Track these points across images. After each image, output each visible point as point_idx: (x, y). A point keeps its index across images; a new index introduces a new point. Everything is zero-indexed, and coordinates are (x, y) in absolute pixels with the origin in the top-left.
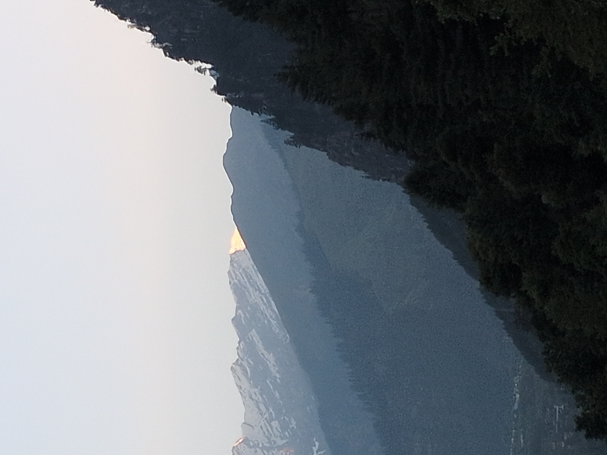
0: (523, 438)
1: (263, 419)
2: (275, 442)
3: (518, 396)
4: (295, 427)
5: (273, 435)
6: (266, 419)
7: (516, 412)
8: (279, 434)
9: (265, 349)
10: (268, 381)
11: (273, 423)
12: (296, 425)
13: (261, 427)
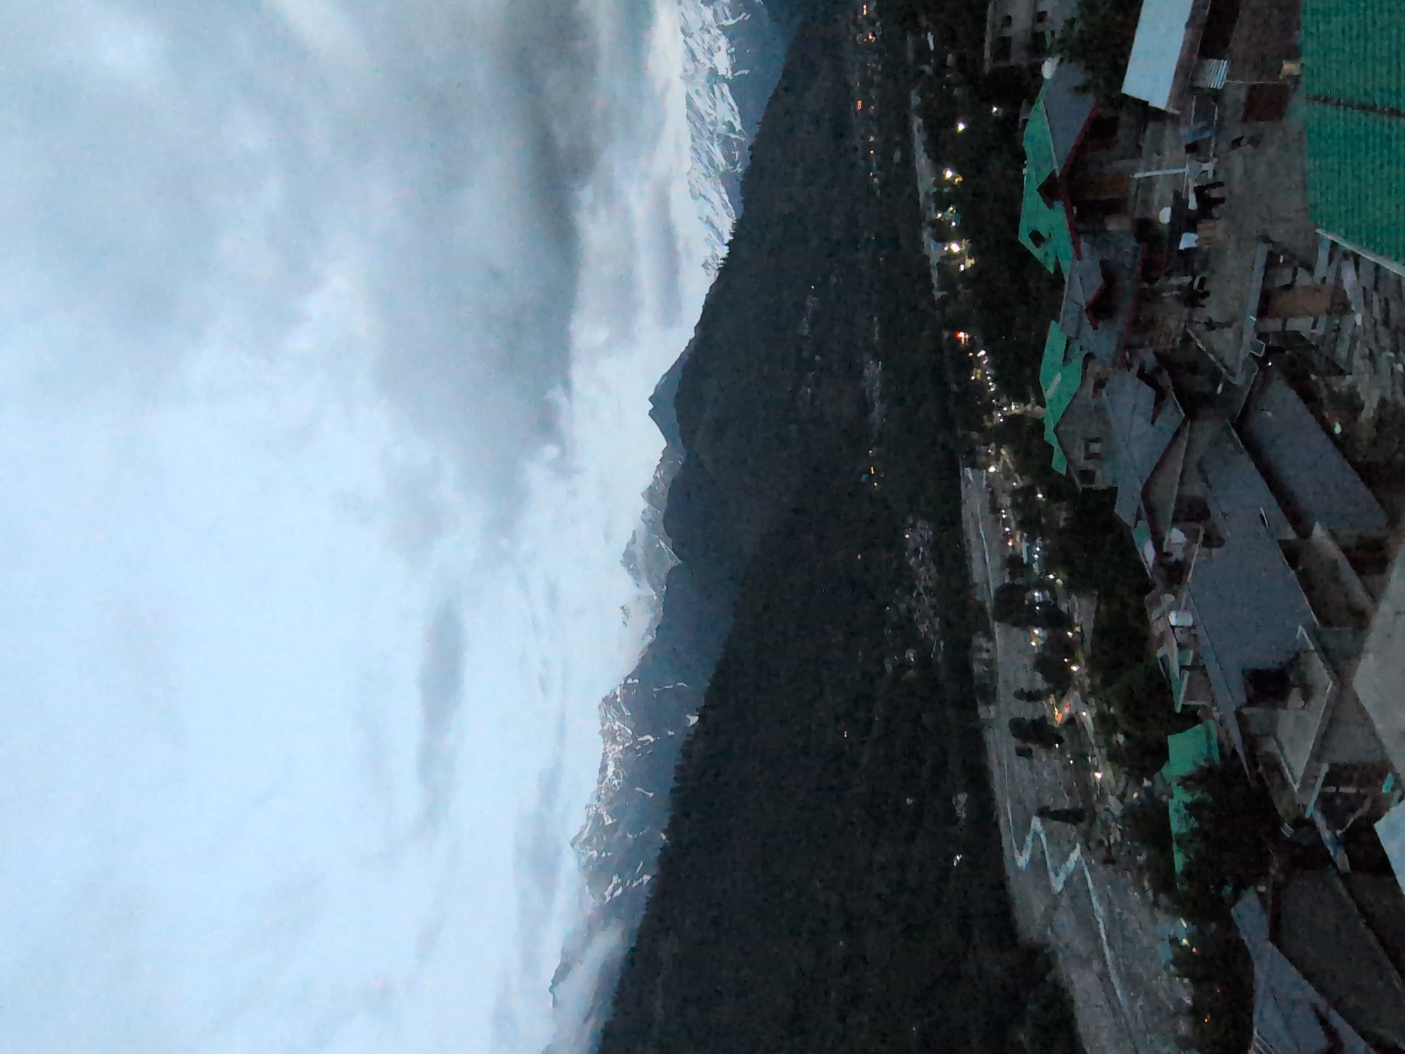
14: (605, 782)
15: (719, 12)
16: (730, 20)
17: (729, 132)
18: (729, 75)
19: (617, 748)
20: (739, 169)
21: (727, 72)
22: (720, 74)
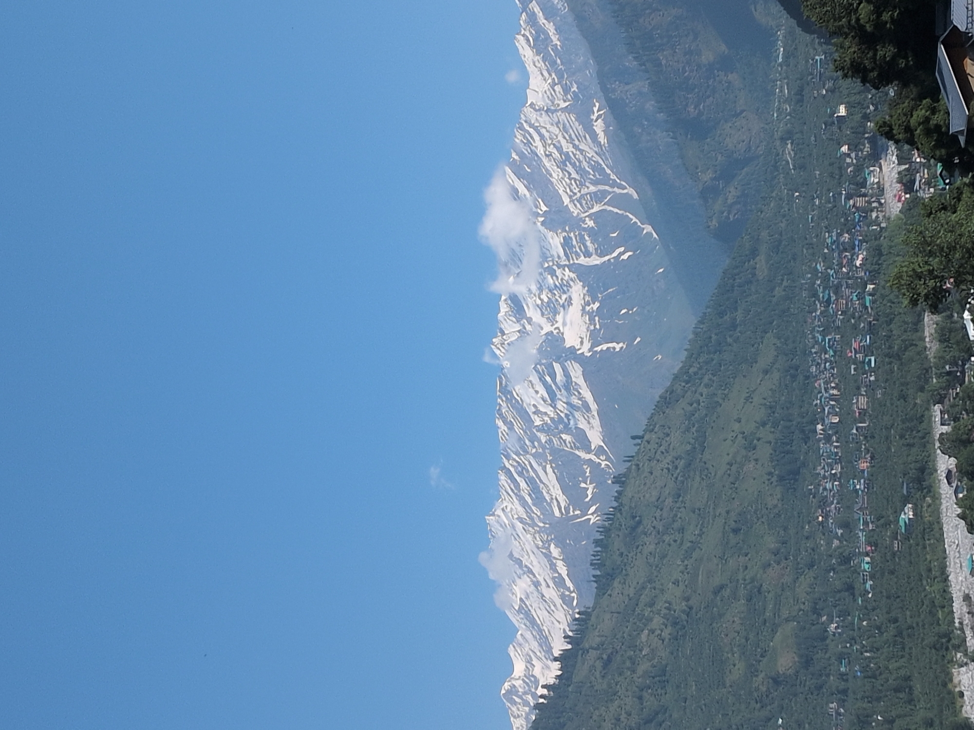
0: (787, 89)
1: (546, 85)
2: (559, 105)
3: (782, 49)
4: (576, 90)
5: (556, 99)
6: (549, 84)
7: (781, 65)
8: (562, 97)
9: (546, 19)
10: (550, 49)
11: (556, 88)
12: (577, 88)
13: (545, 92)
15: (574, 242)
16: (594, 256)
17: (578, 449)
18: (585, 349)
20: (593, 518)
21: (582, 343)
22: (568, 344)
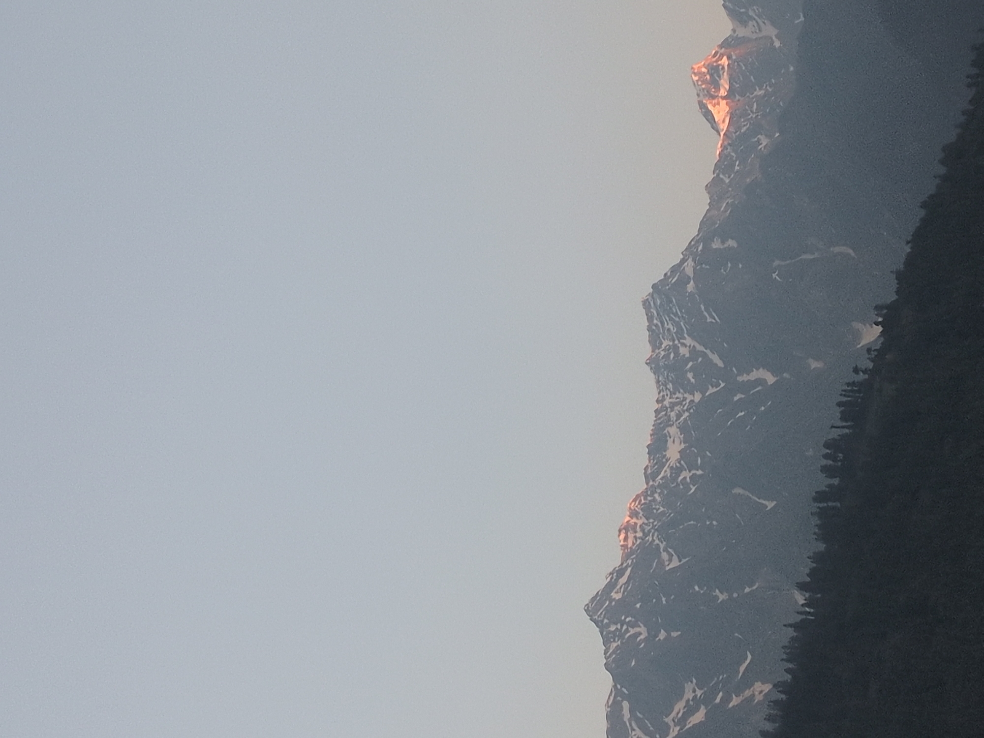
14: (662, 474)
19: (689, 398)
